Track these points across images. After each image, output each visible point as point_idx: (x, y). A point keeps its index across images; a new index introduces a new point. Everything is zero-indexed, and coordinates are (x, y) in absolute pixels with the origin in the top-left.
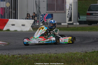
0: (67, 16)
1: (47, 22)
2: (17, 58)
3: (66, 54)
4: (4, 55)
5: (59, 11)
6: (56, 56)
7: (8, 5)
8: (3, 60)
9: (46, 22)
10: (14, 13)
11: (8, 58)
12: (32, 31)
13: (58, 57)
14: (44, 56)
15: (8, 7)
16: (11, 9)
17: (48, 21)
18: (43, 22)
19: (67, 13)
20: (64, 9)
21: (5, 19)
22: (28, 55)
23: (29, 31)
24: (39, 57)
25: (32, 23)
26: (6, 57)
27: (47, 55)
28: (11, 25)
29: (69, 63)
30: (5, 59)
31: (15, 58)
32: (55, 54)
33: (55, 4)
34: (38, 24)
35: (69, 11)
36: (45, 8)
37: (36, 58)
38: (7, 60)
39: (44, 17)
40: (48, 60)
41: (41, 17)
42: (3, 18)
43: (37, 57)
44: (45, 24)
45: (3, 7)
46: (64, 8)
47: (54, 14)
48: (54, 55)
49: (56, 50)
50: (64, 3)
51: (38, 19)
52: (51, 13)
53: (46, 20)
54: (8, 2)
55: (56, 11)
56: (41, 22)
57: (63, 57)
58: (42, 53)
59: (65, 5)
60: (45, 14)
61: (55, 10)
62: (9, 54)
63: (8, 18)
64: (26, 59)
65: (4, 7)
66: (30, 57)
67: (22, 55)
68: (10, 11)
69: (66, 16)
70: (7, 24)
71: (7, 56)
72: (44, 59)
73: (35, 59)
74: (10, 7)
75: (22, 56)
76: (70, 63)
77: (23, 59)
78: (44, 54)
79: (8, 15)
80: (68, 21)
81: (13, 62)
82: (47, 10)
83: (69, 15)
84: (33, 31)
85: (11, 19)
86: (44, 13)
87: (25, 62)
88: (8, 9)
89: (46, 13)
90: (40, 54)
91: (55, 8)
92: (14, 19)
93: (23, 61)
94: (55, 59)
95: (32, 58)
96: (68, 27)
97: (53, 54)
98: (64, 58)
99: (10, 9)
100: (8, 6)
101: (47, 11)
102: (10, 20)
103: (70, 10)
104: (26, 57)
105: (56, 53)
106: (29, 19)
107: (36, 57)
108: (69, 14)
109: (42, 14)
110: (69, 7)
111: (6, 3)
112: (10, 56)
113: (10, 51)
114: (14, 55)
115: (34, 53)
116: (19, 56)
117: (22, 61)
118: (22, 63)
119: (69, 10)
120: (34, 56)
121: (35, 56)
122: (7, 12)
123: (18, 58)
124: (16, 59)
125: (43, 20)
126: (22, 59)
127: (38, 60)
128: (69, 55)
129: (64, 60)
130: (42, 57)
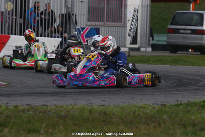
0: (127, 34)
1: (87, 45)
2: (23, 111)
3: (122, 108)
5: (112, 22)
6: (102, 110)
7: (10, 6)
9: (86, 43)
10: (21, 24)
11: (6, 112)
13: (107, 112)
14: (78, 109)
15: (9, 12)
16: (16, 16)
17: (89, 42)
19: (128, 28)
20: (122, 19)
21: (3, 35)
22: (45, 107)
24: (69, 111)
26: (1, 110)
27: (84, 108)
28: (14, 48)
31: (19, 111)
33: (103, 8)
36: (83, 15)
37: (63, 114)
38: (4, 115)
39: (82, 33)
41: (76, 33)
43: (64, 111)
44: (84, 49)
46: (123, 16)
47: (102, 29)
48: (98, 108)
49: (103, 99)
50: (123, 6)
52: (96, 27)
53: (85, 40)
54: (10, 1)
55: (106, 21)
58: (74, 104)
59: (124, 11)
60: (83, 29)
62: (8, 103)
63: (8, 34)
64: (41, 114)
65: (2, 10)
66: (50, 111)
68: (13, 19)
69: (125, 32)
70: (6, 45)
71: (4, 108)
73: (60, 115)
74: (13, 10)
75: (34, 108)
76: (131, 124)
77: (36, 114)
78: (78, 107)
79: (8, 27)
80: (131, 44)
81: (16, 120)
82: (88, 20)
83: (132, 31)
85: (15, 35)
86: (82, 26)
87: (40, 120)
89: (86, 25)
90: (71, 105)
91: (105, 16)
92: (20, 35)
93: (36, 118)
94: (100, 115)
95: (54, 113)
96: (129, 55)
97: (96, 107)
99: (12, 15)
100: (9, 9)
101: (89, 22)
102: (13, 37)
103: (134, 20)
104: (42, 110)
105: (102, 106)
107: (61, 111)
108: (131, 29)
109: (78, 27)
110: (132, 16)
111: (6, 2)
112: (10, 108)
113: (11, 99)
114: (18, 106)
115: (58, 103)
116: (27, 107)
117: (34, 118)
119: (132, 21)
120: (58, 109)
121: (61, 109)
122: (7, 22)
123: (25, 111)
124: (22, 114)
125: (80, 40)
126: (34, 115)
127: (65, 117)
128: (128, 110)
129: (118, 119)
130: (74, 111)
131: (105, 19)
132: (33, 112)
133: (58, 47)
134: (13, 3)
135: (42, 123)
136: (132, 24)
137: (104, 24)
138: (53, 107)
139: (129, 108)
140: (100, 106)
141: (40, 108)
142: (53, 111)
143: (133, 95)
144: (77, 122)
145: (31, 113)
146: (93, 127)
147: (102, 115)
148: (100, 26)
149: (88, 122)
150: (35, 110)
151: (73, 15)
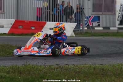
0: (117, 19)
1: (92, 26)
2: (54, 69)
3: (114, 66)
4: (39, 65)
5: (107, 12)
6: (101, 67)
7: (46, 4)
8: (38, 71)
9: (92, 25)
10: (53, 15)
11: (44, 70)
12: (74, 37)
13: (104, 69)
14: (87, 67)
15: (46, 8)
17: (93, 25)
18: (88, 25)
19: (117, 16)
20: (113, 10)
21: (42, 21)
22: (67, 66)
23: (70, 37)
24: (82, 68)
25: (74, 28)
26: (41, 68)
27: (90, 66)
28: (49, 29)
29: (117, 76)
30: (40, 71)
31: (52, 69)
32: (100, 66)
34: (81, 28)
35: (120, 13)
36: (90, 9)
37: (78, 70)
38: (43, 72)
39: (89, 19)
40: (92, 72)
41: (86, 19)
42: (39, 21)
43: (79, 68)
44: (90, 29)
45: (39, 7)
46: (114, 8)
47: (101, 17)
49: (102, 60)
50: (114, 3)
51: (82, 22)
52: (98, 15)
53: (91, 23)
54: (46, 1)
56: (85, 26)
57: (110, 70)
58: (85, 64)
59: (115, 5)
60: (90, 17)
61: (103, 12)
62: (45, 64)
63: (45, 21)
64: (65, 71)
65: (41, 7)
66: (70, 69)
67: (61, 65)
68: (48, 12)
70: (44, 28)
71: (43, 67)
72: (87, 71)
73: (76, 71)
74: (48, 7)
75: (60, 67)
76: (119, 76)
78: (87, 66)
79: (45, 17)
80: (119, 25)
81: (50, 75)
82: (93, 12)
83: (119, 17)
84: (76, 37)
85: (49, 21)
86: (89, 15)
87: (64, 74)
88: (45, 9)
89: (92, 14)
90: (83, 64)
91: (103, 9)
92: (52, 21)
93: (62, 73)
94: (100, 71)
95: (73, 70)
96: (118, 32)
97: (98, 66)
98: (112, 70)
99: (48, 9)
100: (45, 6)
101: (93, 13)
102: (48, 23)
103: (121, 11)
104: (65, 68)
105: (102, 64)
106: (71, 22)
107: (77, 68)
108: (119, 16)
109: (87, 16)
110: (119, 8)
111: (44, 2)
112: (46, 67)
113: (47, 61)
114: (51, 66)
115: (75, 63)
116: (57, 66)
117: (60, 73)
118: (60, 76)
119: (120, 11)
120: (75, 67)
121: (77, 67)
122: (45, 14)
123: (56, 69)
124: (53, 71)
126: (61, 71)
127: (79, 72)
128: (117, 67)
129: (111, 73)
130: (85, 68)
131: (103, 11)
132: (60, 69)
133: (75, 28)
134: (48, 3)
135: (65, 76)
136: (119, 13)
137: (103, 13)
138: (72, 66)
139: (118, 66)
140: (100, 65)
141: (65, 66)
142: (72, 69)
143: (120, 57)
144: (86, 75)
145: (59, 70)
146: (96, 78)
147: (102, 71)
148: (100, 15)
149: (93, 75)
150: (61, 68)
151: (84, 9)
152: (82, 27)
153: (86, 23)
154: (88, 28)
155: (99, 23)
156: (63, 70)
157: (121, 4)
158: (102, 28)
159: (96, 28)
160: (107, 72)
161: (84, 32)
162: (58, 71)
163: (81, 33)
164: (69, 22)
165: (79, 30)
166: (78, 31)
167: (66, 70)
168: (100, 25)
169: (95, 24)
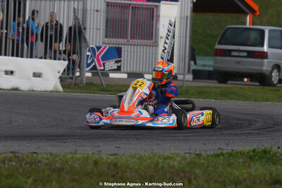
1: (104, 70)
2: (4, 162)
3: (140, 158)
5: (139, 39)
6: (112, 161)
9: (103, 68)
12: (60, 92)
13: (119, 164)
14: (80, 158)
16: (7, 29)
17: (106, 67)
18: (95, 68)
19: (161, 48)
20: (152, 35)
22: (35, 155)
24: (67, 162)
27: (88, 157)
28: (4, 73)
32: (110, 157)
33: (127, 21)
34: (78, 74)
35: (167, 41)
36: (99, 29)
37: (58, 165)
39: (97, 53)
40: (90, 170)
41: (89, 53)
43: (60, 161)
44: (99, 75)
46: (154, 31)
47: (124, 49)
48: (108, 158)
49: (118, 146)
50: (155, 18)
52: (117, 46)
53: (102, 63)
55: (131, 38)
56: (87, 69)
57: (131, 166)
58: (74, 152)
59: (156, 23)
60: (99, 48)
61: (129, 38)
64: (28, 166)
66: (40, 162)
69: (156, 54)
72: (78, 168)
73: (53, 167)
75: (18, 157)
77: (21, 165)
78: (80, 156)
82: (106, 37)
83: (166, 51)
84: (64, 92)
85: (5, 55)
86: (98, 45)
87: (26, 174)
89: (103, 43)
90: (71, 153)
91: (129, 32)
92: (13, 55)
93: (21, 170)
94: (109, 168)
95: (46, 164)
97: (105, 157)
98: (136, 167)
101: (106, 39)
102: (2, 58)
103: (169, 37)
104: (29, 160)
105: (114, 155)
106: (55, 59)
107: (56, 161)
108: (165, 49)
109: (91, 46)
110: (166, 32)
115: (54, 150)
117: (17, 170)
118: (16, 177)
119: (167, 38)
120: (52, 159)
121: (56, 159)
123: (6, 162)
124: (1, 165)
125: (94, 64)
126: (18, 166)
127: (60, 170)
128: (149, 161)
129: (133, 174)
130: (74, 162)
131: (129, 35)
132: (16, 162)
134: (3, 12)
135: (28, 177)
136: (165, 43)
137: (128, 41)
138: (45, 156)
139: (150, 158)
140: (112, 155)
141: (28, 156)
142: (44, 161)
143: (160, 140)
144: (76, 178)
145: (14, 164)
147: (112, 168)
148: (122, 44)
149: (91, 178)
150: (19, 160)
151: (85, 29)
152: (80, 72)
153: (89, 62)
154: (93, 74)
155: (119, 64)
156: (23, 164)
157: (170, 21)
158: (125, 76)
159: (112, 75)
160: (125, 172)
161: (85, 82)
162: (12, 165)
163: (78, 84)
164: (51, 58)
165: (72, 78)
166: (70, 81)
167: (31, 165)
168: (122, 68)
169: (111, 64)
